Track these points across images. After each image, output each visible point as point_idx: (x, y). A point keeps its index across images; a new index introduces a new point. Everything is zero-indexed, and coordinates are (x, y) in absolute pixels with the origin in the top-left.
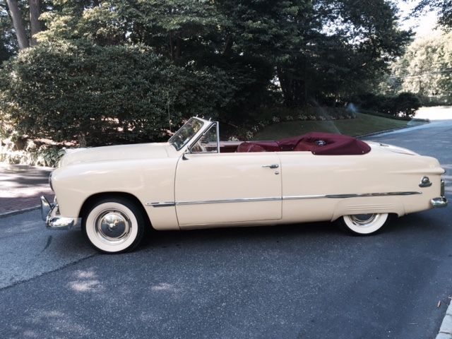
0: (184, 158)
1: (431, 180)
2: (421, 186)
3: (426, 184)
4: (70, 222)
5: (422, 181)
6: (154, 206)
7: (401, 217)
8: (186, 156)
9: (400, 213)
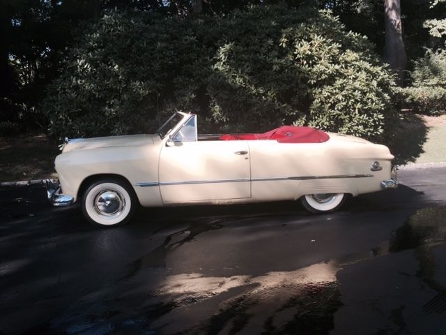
0: (167, 146)
1: (381, 164)
2: (372, 170)
3: (376, 168)
4: (71, 199)
5: (373, 166)
6: (142, 186)
7: (355, 198)
8: (168, 144)
9: (354, 194)
